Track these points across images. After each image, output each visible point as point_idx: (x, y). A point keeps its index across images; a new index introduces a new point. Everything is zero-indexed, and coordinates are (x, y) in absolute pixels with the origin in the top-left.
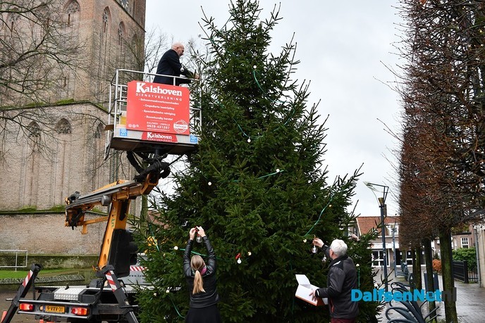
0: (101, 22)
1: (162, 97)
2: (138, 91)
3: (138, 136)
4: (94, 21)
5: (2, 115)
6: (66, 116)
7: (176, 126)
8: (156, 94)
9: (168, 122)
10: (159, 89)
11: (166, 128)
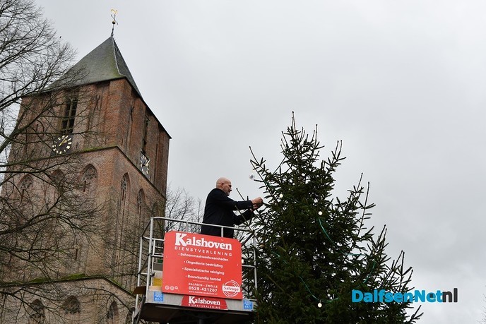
0: (120, 189)
1: (208, 251)
2: (177, 243)
3: (177, 301)
4: (112, 188)
5: (2, 290)
6: (74, 293)
7: (225, 288)
8: (200, 248)
9: (215, 283)
10: (203, 242)
11: (212, 291)
